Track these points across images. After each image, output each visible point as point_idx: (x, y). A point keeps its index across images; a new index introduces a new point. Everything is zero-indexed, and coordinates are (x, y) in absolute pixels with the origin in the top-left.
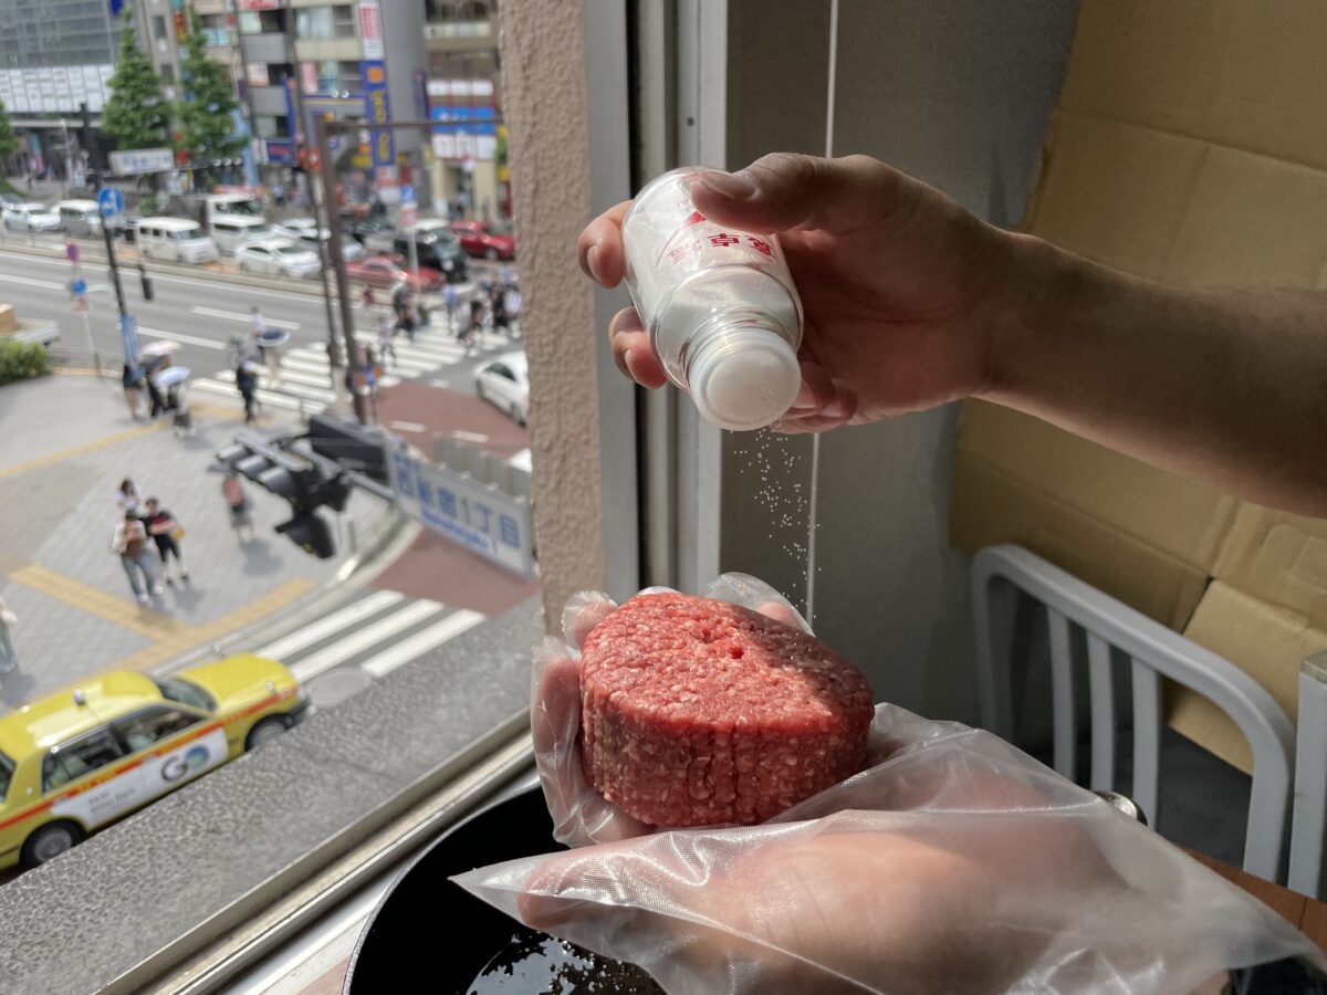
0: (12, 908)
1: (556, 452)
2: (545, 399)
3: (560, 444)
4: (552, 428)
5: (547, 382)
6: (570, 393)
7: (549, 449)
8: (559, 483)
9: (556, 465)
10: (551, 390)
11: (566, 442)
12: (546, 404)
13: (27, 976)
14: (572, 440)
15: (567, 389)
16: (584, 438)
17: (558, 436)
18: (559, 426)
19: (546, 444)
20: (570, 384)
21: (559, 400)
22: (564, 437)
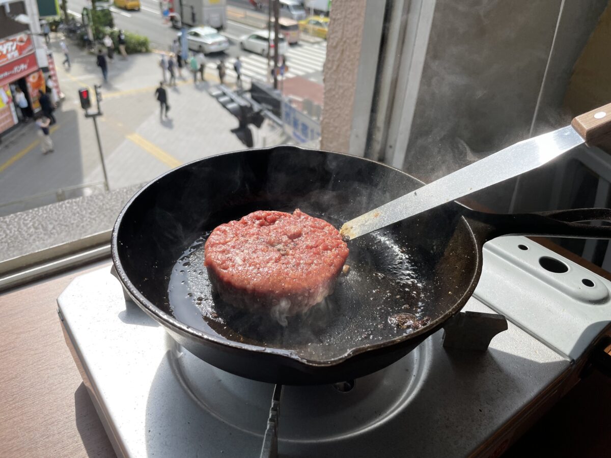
0: (59, 211)
1: (339, 48)
3: (342, 44)
4: (339, 34)
5: (341, 6)
6: (351, 13)
7: (335, 47)
8: (338, 66)
9: (338, 55)
10: (342, 11)
11: (345, 42)
12: (338, 19)
13: (56, 236)
14: (348, 41)
15: (350, 10)
16: (354, 39)
17: (341, 39)
18: (343, 33)
19: (334, 44)
20: (352, 7)
21: (345, 17)
22: (344, 39)
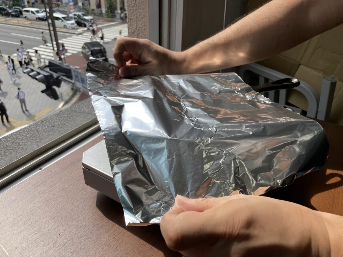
2: (133, 17)
3: (137, 31)
4: (135, 26)
5: (133, 12)
6: (140, 15)
10: (134, 15)
11: (138, 30)
12: (133, 19)
14: (140, 29)
15: (139, 14)
16: (144, 28)
17: (136, 28)
18: (137, 25)
19: (133, 31)
20: (140, 12)
21: (137, 17)
22: (138, 28)
